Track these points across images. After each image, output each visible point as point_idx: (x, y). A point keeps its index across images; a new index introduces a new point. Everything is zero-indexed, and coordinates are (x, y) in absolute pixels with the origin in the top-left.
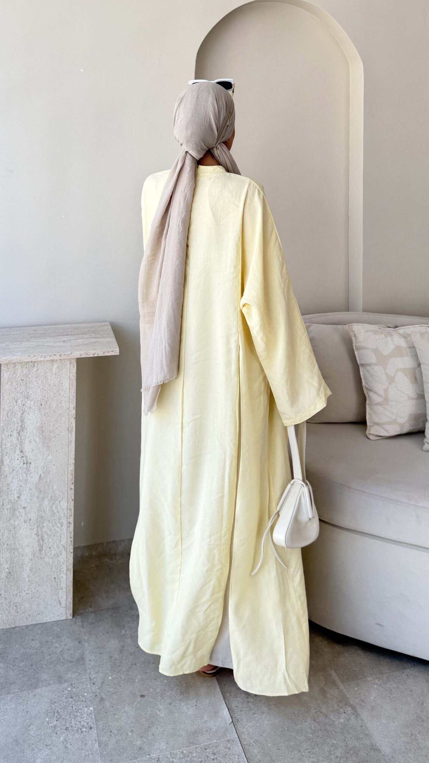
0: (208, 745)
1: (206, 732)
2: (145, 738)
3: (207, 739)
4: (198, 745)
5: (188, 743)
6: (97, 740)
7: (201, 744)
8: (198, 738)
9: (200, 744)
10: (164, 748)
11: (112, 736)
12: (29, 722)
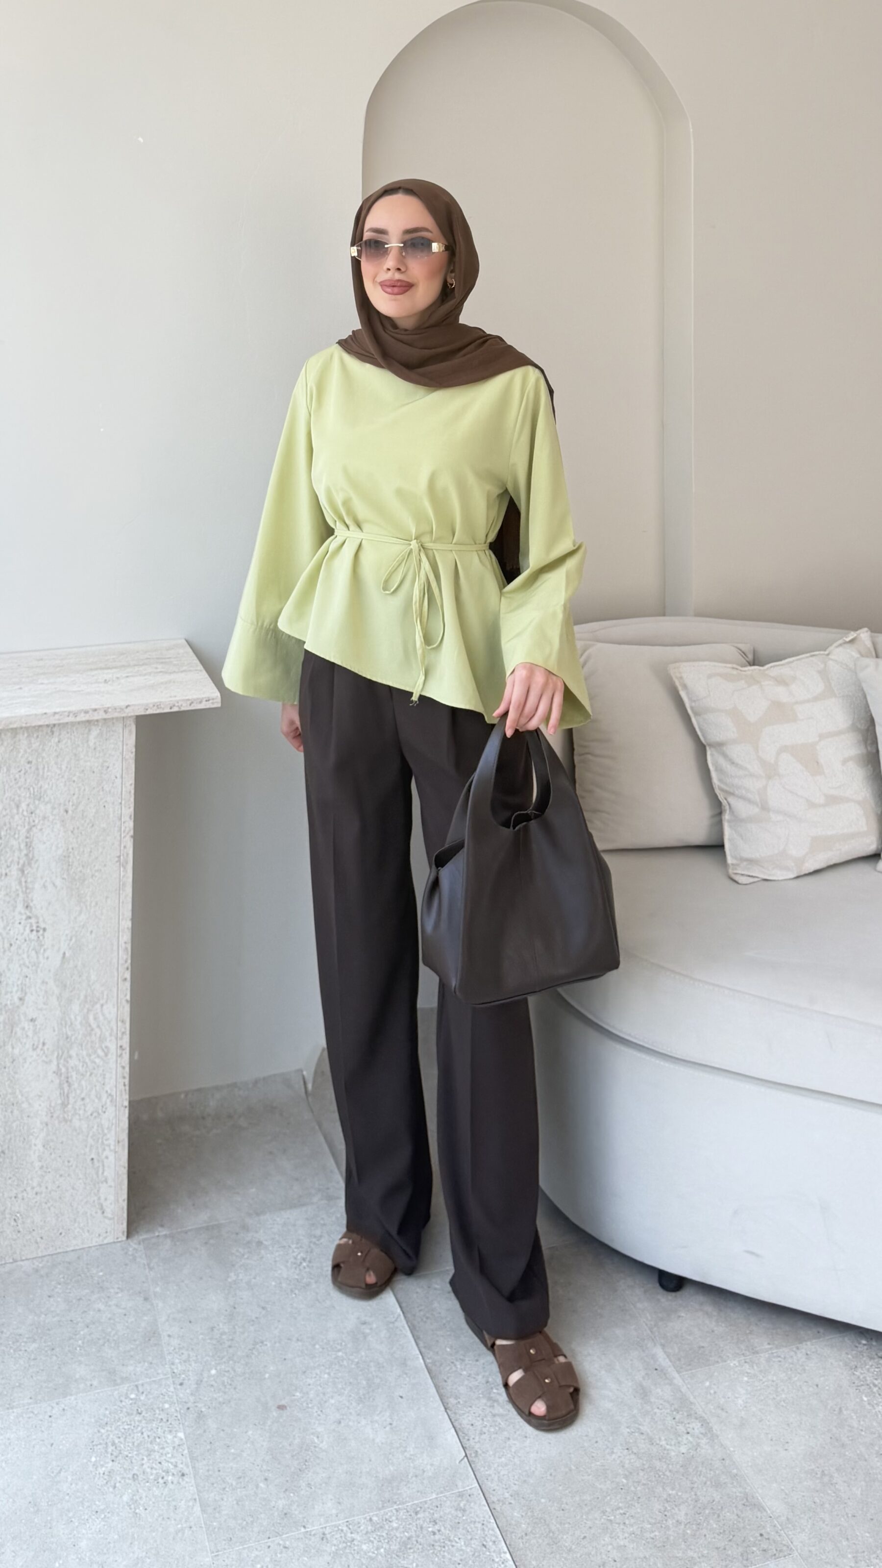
0: (420, 1505)
1: (414, 1478)
2: (294, 1493)
3: (418, 1492)
4: (399, 1505)
5: (380, 1503)
6: (198, 1500)
7: (406, 1502)
8: (399, 1492)
9: (403, 1503)
10: (334, 1512)
11: (227, 1489)
12: (58, 1466)
